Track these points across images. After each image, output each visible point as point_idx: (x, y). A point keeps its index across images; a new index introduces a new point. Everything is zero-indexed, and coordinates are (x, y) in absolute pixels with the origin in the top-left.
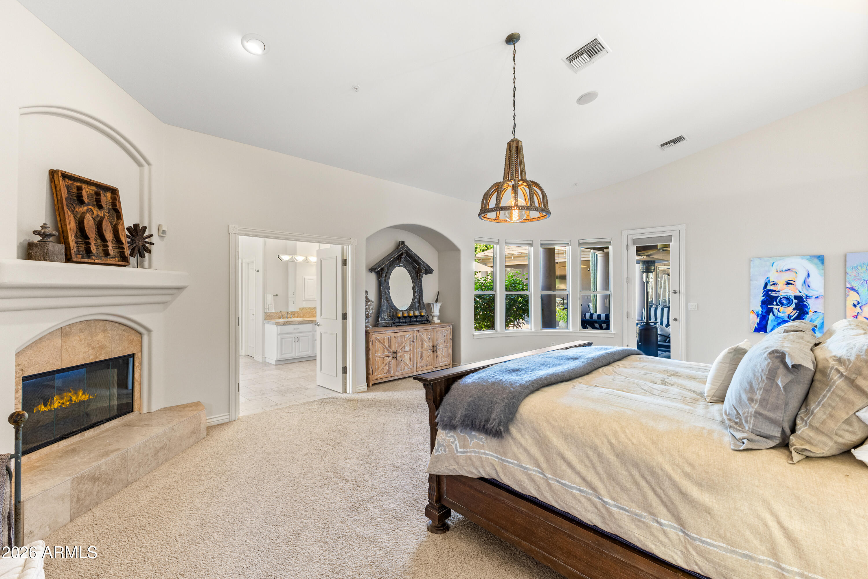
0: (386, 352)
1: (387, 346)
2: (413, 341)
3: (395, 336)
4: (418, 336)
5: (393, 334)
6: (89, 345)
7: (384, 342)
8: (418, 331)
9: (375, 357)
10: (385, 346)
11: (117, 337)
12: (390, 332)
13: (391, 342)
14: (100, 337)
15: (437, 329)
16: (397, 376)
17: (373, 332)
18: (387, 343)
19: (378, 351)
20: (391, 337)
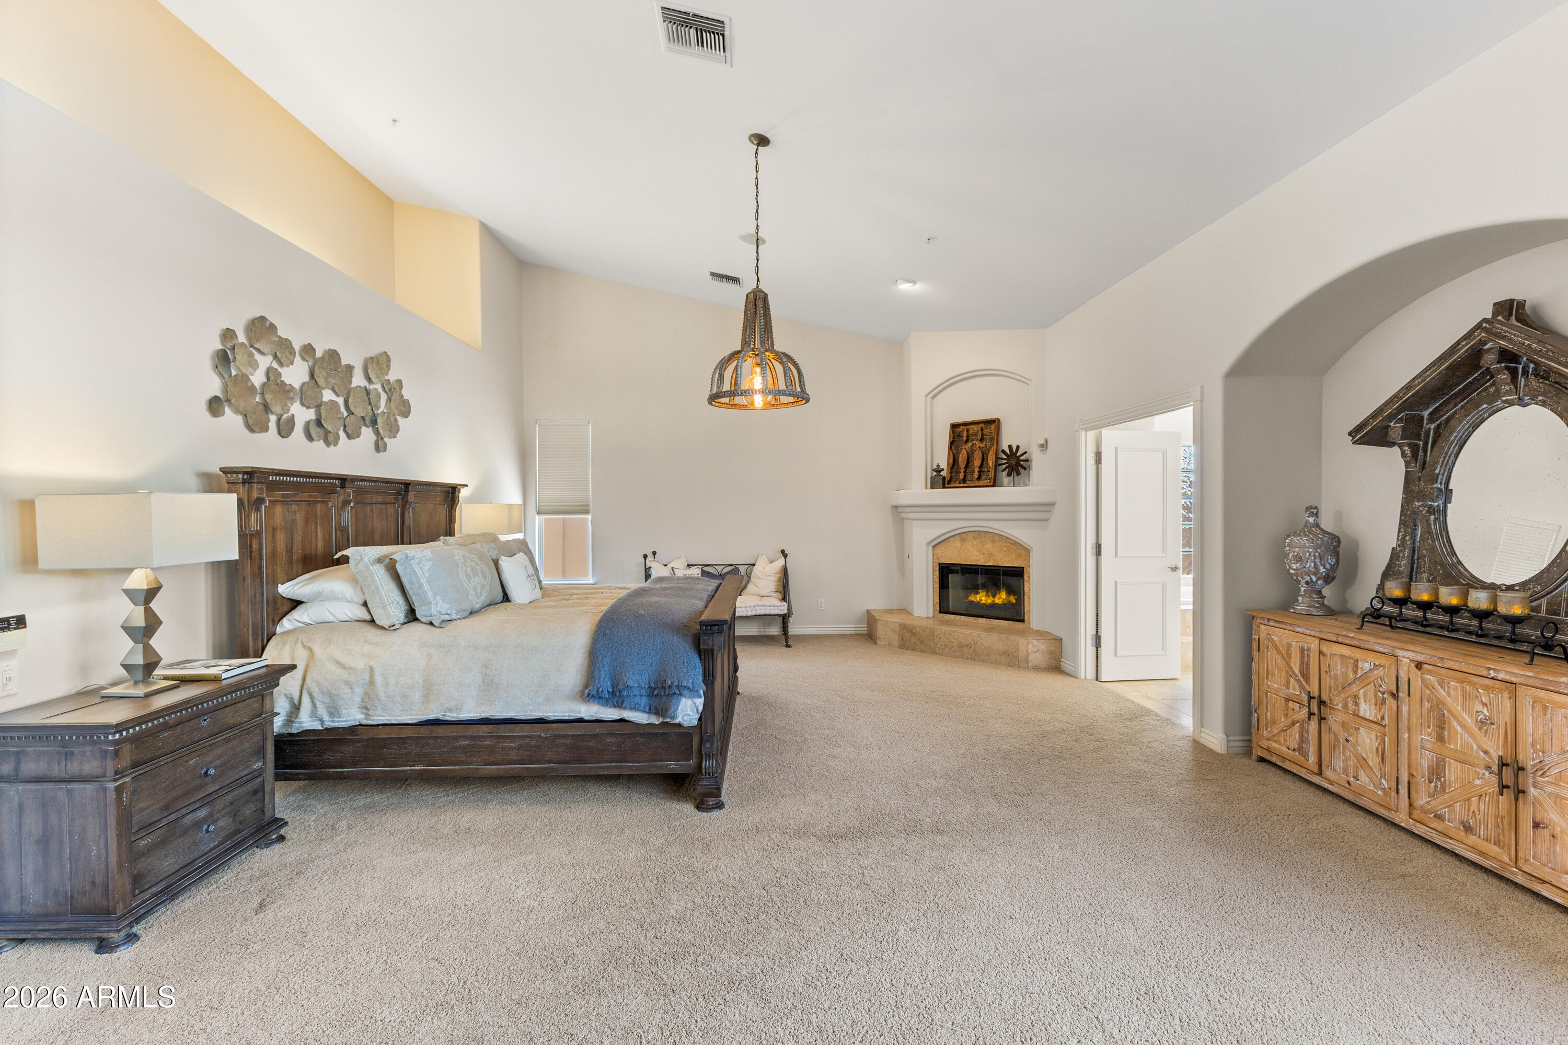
0: (1294, 690)
1: (1297, 672)
2: (1395, 696)
3: (1324, 649)
4: (1417, 684)
5: (1317, 641)
6: (980, 551)
7: (1289, 655)
8: (1419, 665)
9: (1265, 687)
10: (1291, 668)
11: (1005, 549)
12: (1308, 632)
13: (1308, 665)
14: (989, 546)
15: (1542, 694)
16: (1331, 783)
17: (1263, 618)
18: (1298, 663)
19: (1273, 675)
20: (1309, 649)
